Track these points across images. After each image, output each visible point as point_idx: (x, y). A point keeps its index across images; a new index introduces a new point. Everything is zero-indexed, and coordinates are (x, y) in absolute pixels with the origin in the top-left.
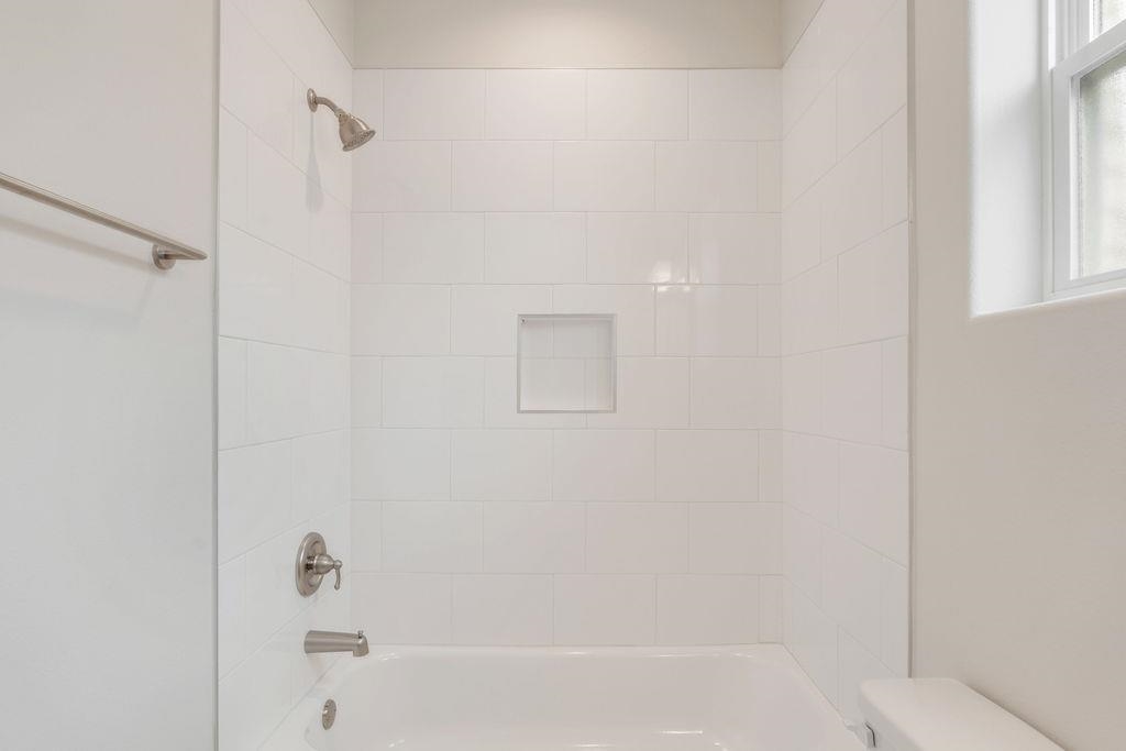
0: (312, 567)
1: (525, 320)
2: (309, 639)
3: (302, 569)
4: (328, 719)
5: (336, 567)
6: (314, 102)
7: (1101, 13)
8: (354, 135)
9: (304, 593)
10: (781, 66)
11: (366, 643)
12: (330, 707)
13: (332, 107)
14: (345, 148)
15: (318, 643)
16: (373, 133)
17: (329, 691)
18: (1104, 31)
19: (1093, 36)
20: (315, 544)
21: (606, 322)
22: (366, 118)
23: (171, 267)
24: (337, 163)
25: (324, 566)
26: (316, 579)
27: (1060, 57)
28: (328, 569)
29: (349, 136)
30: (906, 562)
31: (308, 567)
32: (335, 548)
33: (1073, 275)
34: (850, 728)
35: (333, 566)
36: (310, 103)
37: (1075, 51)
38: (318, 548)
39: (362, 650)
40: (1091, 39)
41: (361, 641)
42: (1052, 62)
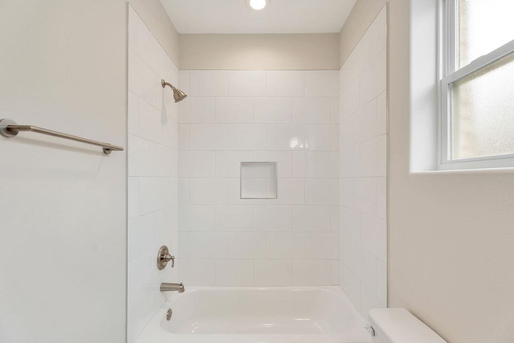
0: (163, 259)
1: (243, 164)
2: (162, 286)
3: (159, 260)
4: (169, 317)
5: (172, 259)
6: (164, 84)
7: (459, 60)
8: (179, 97)
9: (160, 269)
10: (339, 69)
11: (183, 287)
12: (170, 312)
13: (171, 86)
14: (176, 102)
15: (165, 288)
16: (186, 96)
17: (169, 305)
18: (461, 68)
19: (456, 69)
20: (165, 250)
21: (273, 165)
22: (184, 90)
23: (110, 153)
24: (173, 107)
25: (168, 259)
26: (164, 263)
27: (444, 76)
28: (169, 260)
29: (177, 97)
30: (386, 262)
31: (162, 259)
32: (172, 252)
33: (449, 159)
34: (365, 328)
35: (171, 259)
36: (162, 85)
37: (450, 74)
38: (166, 252)
39: (182, 290)
40: (456, 70)
41: (181, 287)
42: (441, 77)
